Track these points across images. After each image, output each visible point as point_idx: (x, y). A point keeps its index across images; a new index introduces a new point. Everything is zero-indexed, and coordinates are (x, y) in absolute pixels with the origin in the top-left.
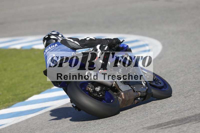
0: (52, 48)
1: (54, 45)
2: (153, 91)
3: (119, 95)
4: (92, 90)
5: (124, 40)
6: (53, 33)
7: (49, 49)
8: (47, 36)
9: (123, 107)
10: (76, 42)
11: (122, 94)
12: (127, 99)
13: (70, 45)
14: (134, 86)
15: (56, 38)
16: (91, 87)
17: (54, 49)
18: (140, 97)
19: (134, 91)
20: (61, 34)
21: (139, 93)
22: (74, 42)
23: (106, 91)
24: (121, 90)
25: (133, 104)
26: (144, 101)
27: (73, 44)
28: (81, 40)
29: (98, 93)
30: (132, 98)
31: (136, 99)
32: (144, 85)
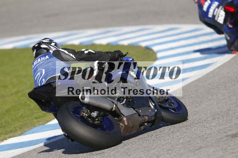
0: (42, 60)
1: (44, 57)
2: (164, 114)
3: (121, 120)
4: (87, 115)
5: (127, 53)
6: (44, 41)
7: (38, 62)
8: (37, 45)
9: (126, 135)
10: (71, 55)
11: (125, 119)
12: (131, 126)
13: (64, 57)
14: (139, 110)
15: (48, 47)
16: (85, 112)
17: (44, 62)
18: (148, 122)
19: (139, 115)
20: (54, 42)
21: (146, 117)
22: (69, 54)
23: (104, 116)
24: (123, 115)
25: (139, 130)
26: (153, 126)
27: (67, 57)
28: (78, 52)
29: (93, 119)
30: (137, 124)
31: (142, 124)
32: (152, 107)
